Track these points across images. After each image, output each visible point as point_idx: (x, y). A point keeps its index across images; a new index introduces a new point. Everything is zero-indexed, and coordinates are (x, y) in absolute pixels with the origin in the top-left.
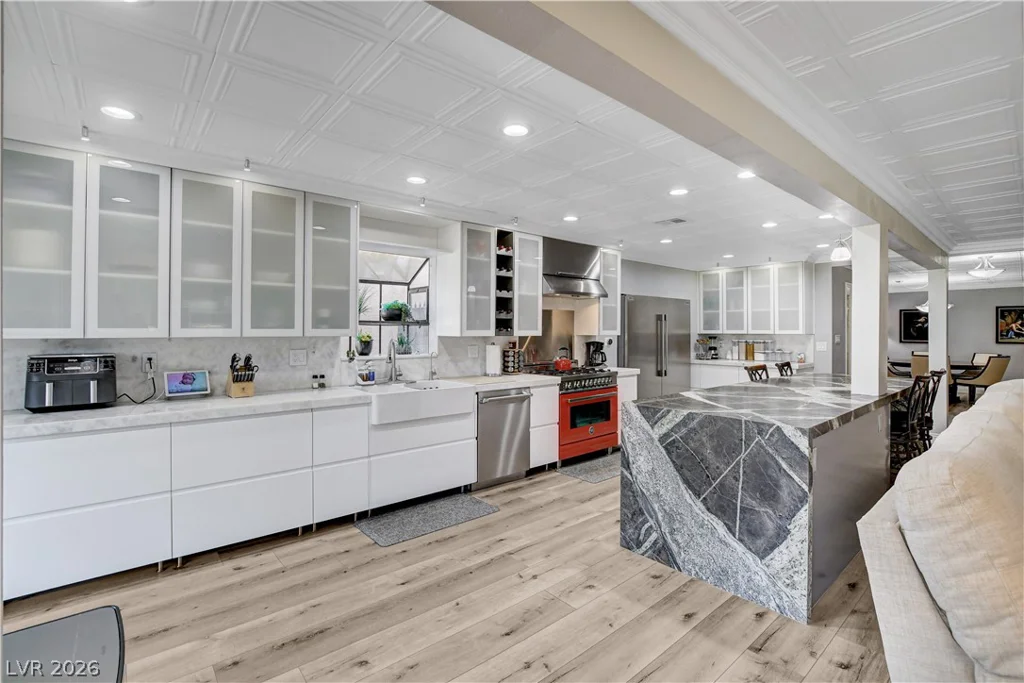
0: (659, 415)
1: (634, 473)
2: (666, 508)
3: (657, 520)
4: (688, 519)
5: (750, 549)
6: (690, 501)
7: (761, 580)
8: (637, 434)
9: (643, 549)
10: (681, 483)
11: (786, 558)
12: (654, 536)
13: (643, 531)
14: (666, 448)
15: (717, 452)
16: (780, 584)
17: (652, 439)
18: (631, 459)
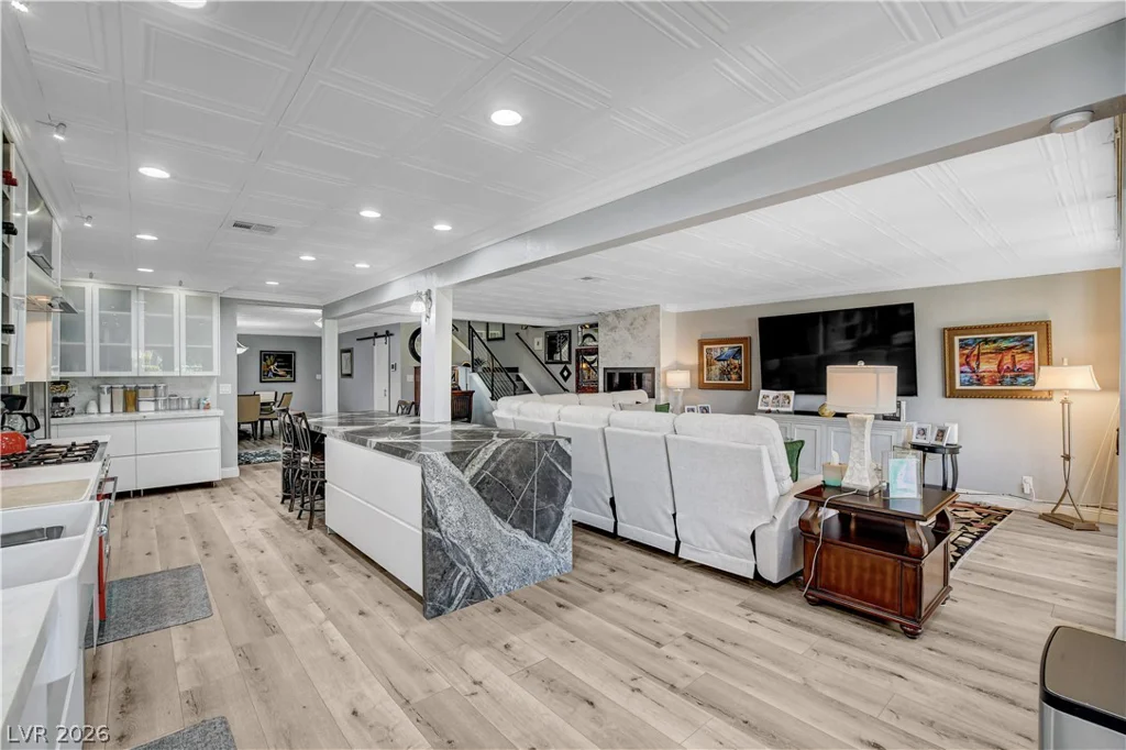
0: (469, 457)
1: (443, 527)
2: (479, 546)
3: (470, 564)
4: (500, 546)
5: (542, 541)
6: (499, 527)
7: (550, 559)
8: (446, 484)
9: (456, 602)
10: (492, 517)
11: (562, 533)
12: (467, 581)
13: (455, 584)
14: (477, 488)
15: (520, 475)
16: (559, 554)
17: (463, 484)
18: (439, 516)
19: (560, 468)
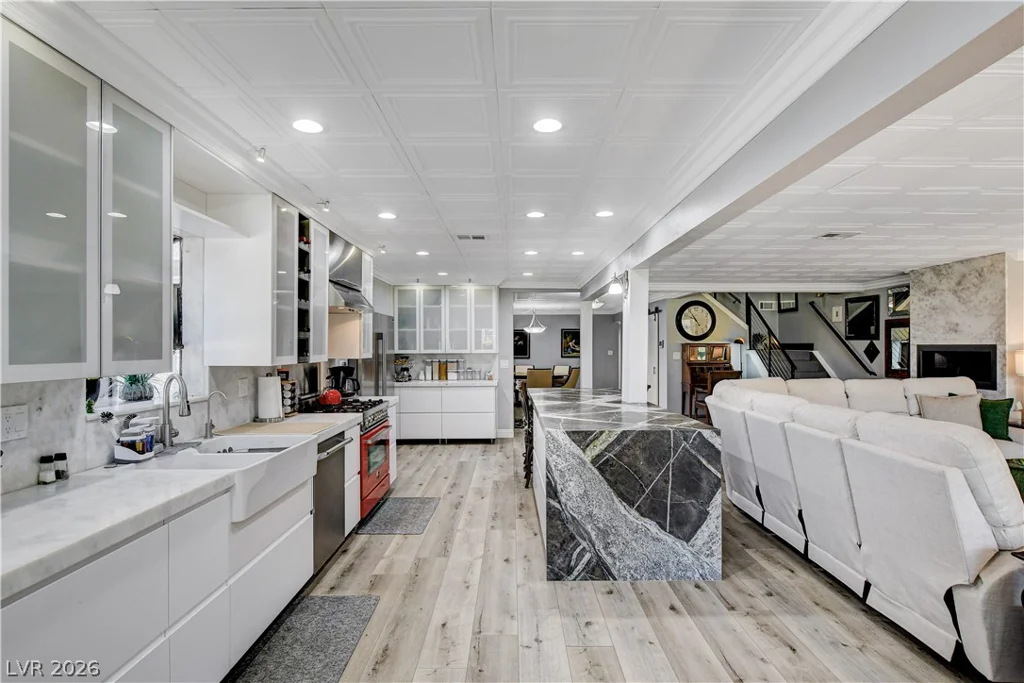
0: (591, 437)
1: (563, 500)
2: (601, 525)
3: (591, 541)
4: (624, 530)
5: (679, 538)
6: (624, 512)
7: (688, 559)
8: (566, 461)
9: (575, 573)
10: (615, 497)
11: (706, 534)
12: (587, 556)
13: (575, 556)
14: (599, 468)
15: (649, 461)
16: (702, 557)
17: (583, 463)
18: (559, 488)
19: (704, 462)
